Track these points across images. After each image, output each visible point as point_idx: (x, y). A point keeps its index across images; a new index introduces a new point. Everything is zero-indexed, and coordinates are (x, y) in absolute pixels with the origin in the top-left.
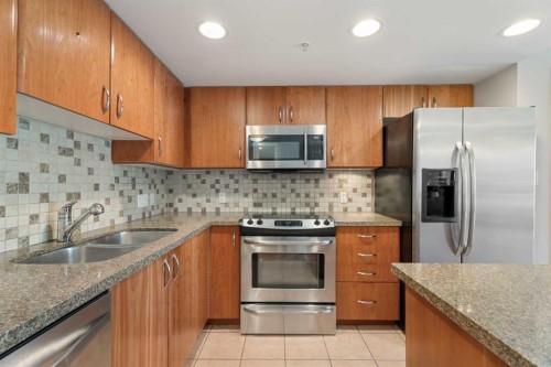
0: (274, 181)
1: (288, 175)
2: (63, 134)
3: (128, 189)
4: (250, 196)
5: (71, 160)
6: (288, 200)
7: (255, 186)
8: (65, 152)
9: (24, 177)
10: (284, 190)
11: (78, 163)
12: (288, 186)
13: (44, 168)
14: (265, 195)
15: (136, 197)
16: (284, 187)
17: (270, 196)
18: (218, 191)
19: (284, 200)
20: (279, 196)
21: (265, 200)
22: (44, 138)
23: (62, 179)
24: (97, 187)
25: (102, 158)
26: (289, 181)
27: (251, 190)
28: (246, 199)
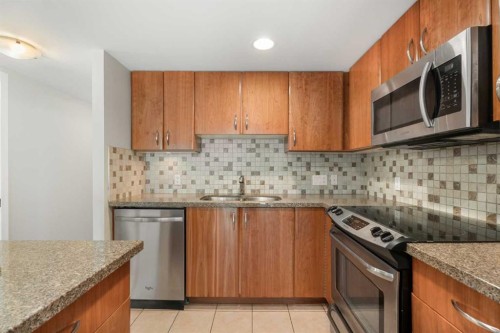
0: (457, 161)
1: (481, 149)
2: (249, 141)
3: (302, 171)
4: (425, 183)
5: (254, 154)
6: (481, 197)
7: (431, 169)
8: (250, 150)
9: (230, 164)
10: (473, 177)
11: (258, 155)
12: (480, 169)
13: (239, 159)
14: (443, 184)
15: (310, 176)
16: (473, 170)
17: (450, 185)
18: (394, 175)
19: (473, 196)
20: (464, 187)
21: (443, 192)
22: (239, 146)
23: (249, 164)
24: (272, 169)
25: (277, 150)
26: (483, 160)
27: (426, 176)
28: (420, 188)
